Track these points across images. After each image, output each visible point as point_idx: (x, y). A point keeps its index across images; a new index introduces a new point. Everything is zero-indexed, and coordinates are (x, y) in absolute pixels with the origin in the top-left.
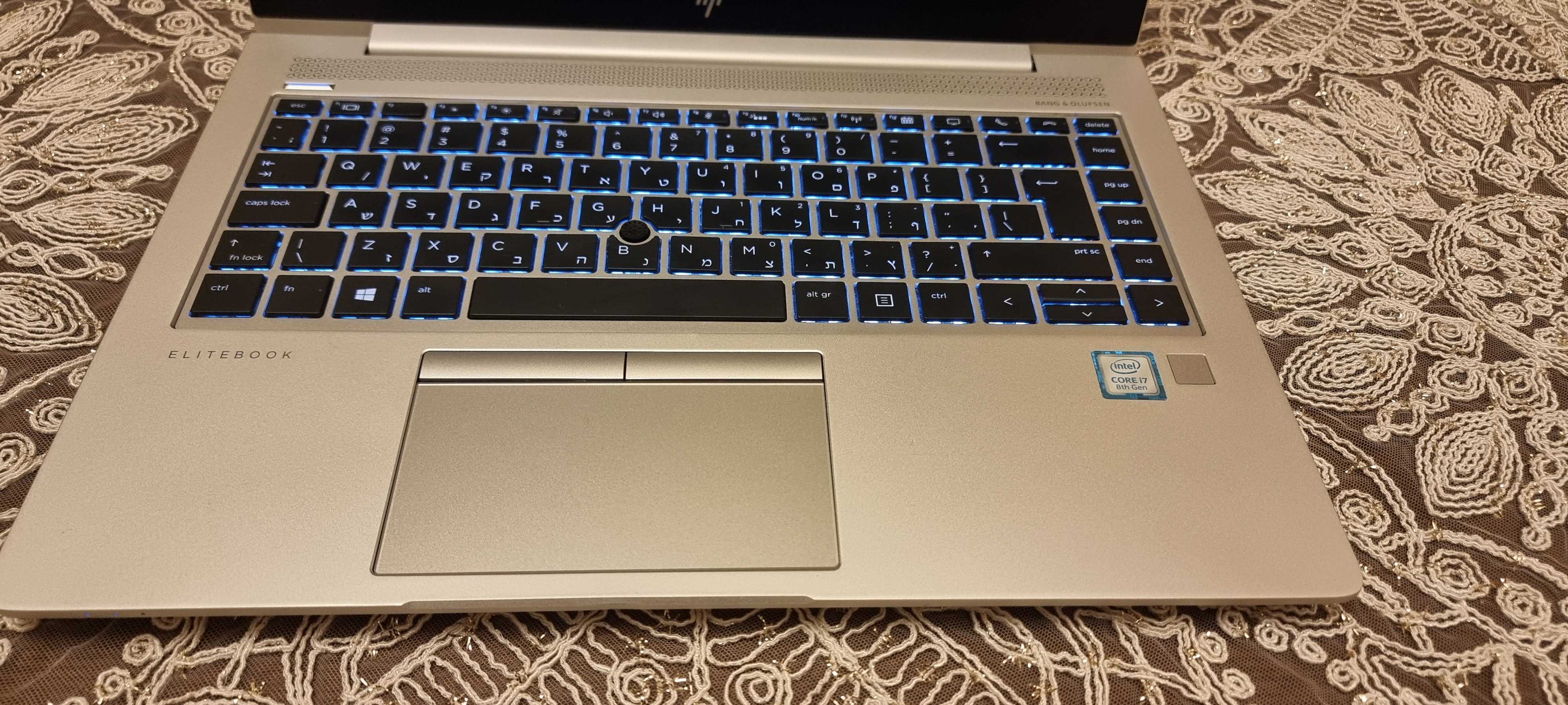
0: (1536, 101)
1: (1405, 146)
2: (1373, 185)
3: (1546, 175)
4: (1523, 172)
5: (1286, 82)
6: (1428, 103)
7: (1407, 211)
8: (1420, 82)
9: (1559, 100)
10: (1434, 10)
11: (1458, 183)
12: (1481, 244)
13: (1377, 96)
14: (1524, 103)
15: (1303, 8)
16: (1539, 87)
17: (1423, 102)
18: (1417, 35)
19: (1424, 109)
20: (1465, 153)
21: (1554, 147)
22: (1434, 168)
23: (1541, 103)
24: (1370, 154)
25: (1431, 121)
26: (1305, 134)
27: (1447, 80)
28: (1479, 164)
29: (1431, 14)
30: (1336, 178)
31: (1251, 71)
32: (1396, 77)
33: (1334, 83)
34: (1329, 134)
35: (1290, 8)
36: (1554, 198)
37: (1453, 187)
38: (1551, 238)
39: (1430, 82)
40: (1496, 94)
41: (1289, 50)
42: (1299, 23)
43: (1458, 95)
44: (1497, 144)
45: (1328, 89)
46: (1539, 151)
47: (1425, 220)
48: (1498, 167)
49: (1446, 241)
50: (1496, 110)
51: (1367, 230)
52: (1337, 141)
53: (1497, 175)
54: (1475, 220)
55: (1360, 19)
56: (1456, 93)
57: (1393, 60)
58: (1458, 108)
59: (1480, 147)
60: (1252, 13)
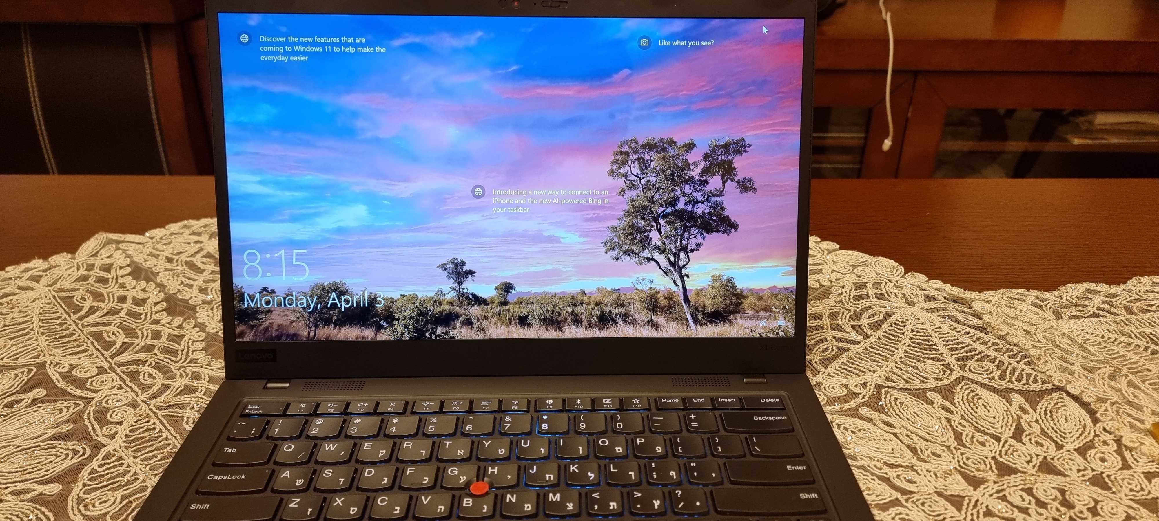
0: (1040, 404)
1: (942, 440)
2: (919, 469)
3: (1049, 459)
4: (1031, 457)
5: (857, 395)
6: (960, 408)
7: (944, 489)
8: (954, 393)
9: (1057, 404)
10: (963, 343)
11: (982, 467)
12: (1000, 514)
13: (922, 404)
14: (1031, 407)
15: (871, 343)
16: (1042, 394)
17: (957, 408)
18: (950, 360)
19: (957, 412)
20: (987, 444)
21: (1055, 439)
22: (964, 456)
23: (1044, 406)
24: (917, 447)
25: (962, 421)
26: (870, 433)
27: (974, 391)
28: (998, 452)
29: (961, 346)
30: (892, 464)
31: (833, 388)
32: (937, 390)
33: (891, 395)
34: (887, 432)
35: (862, 343)
36: (1055, 477)
37: (978, 470)
38: (1054, 509)
39: (961, 393)
40: (1009, 402)
41: (860, 373)
42: (868, 354)
43: (981, 402)
44: (1010, 437)
45: (887, 400)
46: (1043, 442)
47: (958, 496)
48: (1012, 454)
49: (975, 512)
50: (1008, 413)
51: (914, 505)
52: (893, 437)
53: (1011, 460)
54: (995, 495)
55: (912, 350)
56: (979, 401)
57: (934, 378)
58: (981, 411)
59: (998, 439)
60: (834, 348)
